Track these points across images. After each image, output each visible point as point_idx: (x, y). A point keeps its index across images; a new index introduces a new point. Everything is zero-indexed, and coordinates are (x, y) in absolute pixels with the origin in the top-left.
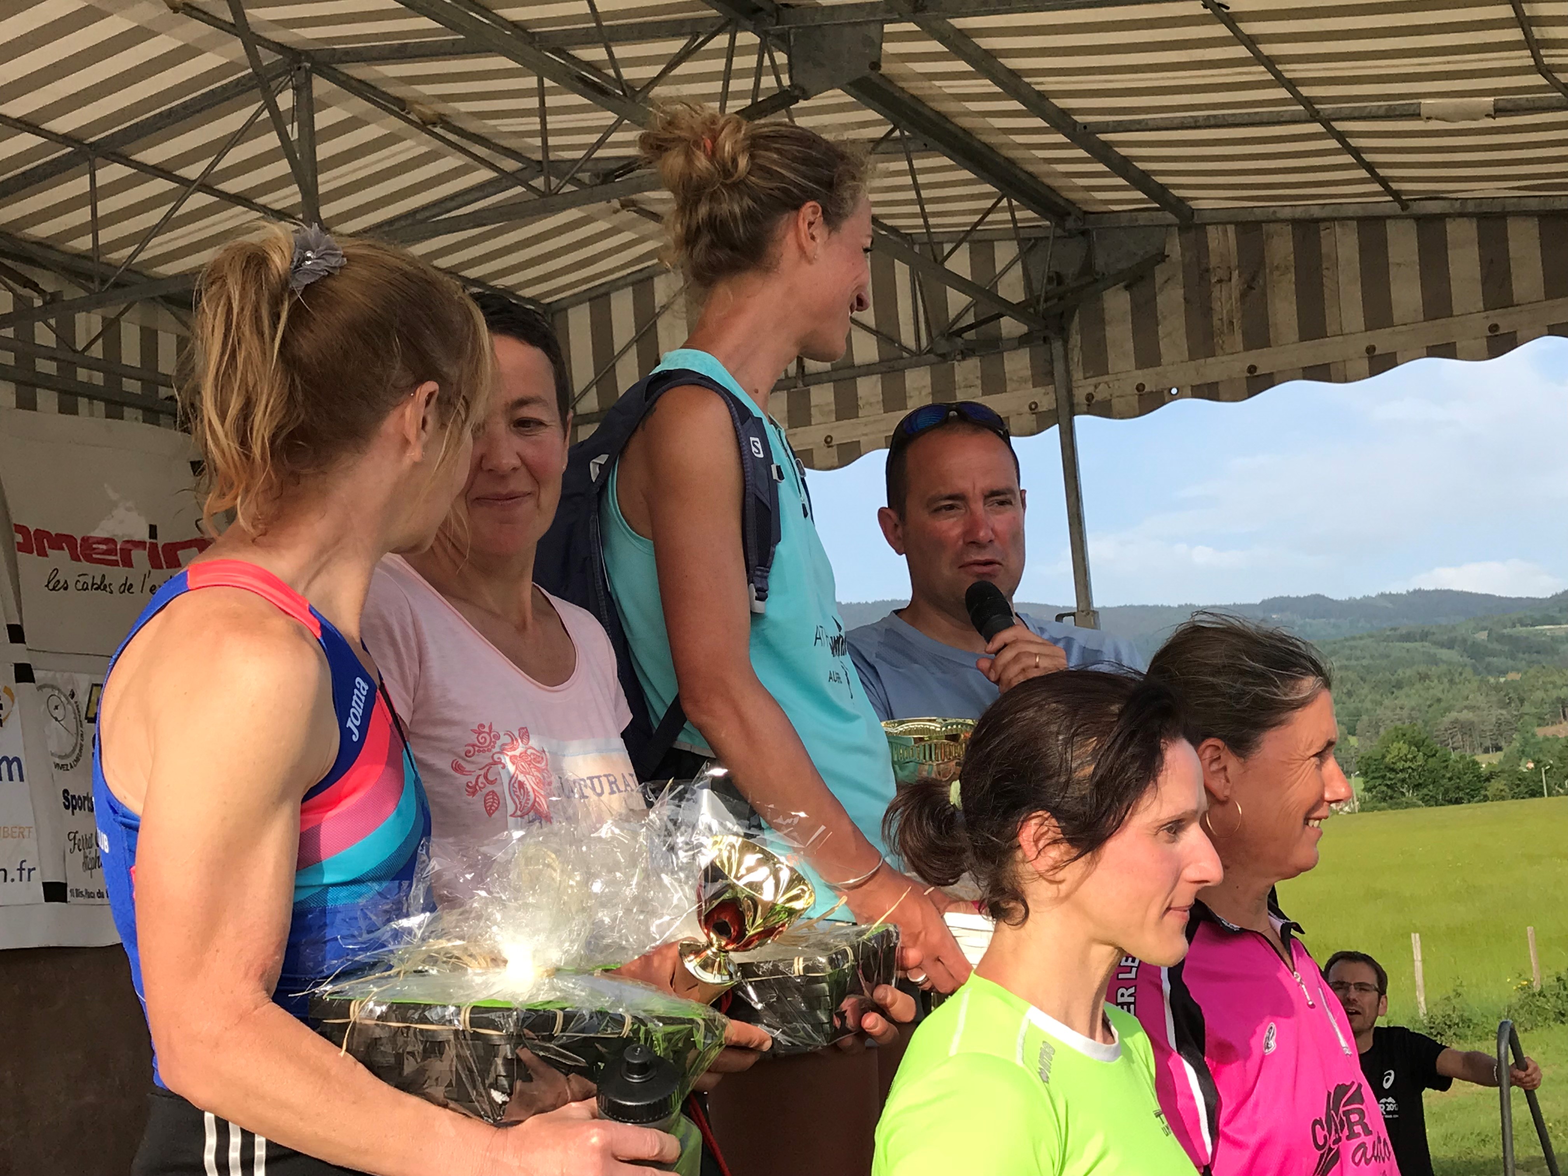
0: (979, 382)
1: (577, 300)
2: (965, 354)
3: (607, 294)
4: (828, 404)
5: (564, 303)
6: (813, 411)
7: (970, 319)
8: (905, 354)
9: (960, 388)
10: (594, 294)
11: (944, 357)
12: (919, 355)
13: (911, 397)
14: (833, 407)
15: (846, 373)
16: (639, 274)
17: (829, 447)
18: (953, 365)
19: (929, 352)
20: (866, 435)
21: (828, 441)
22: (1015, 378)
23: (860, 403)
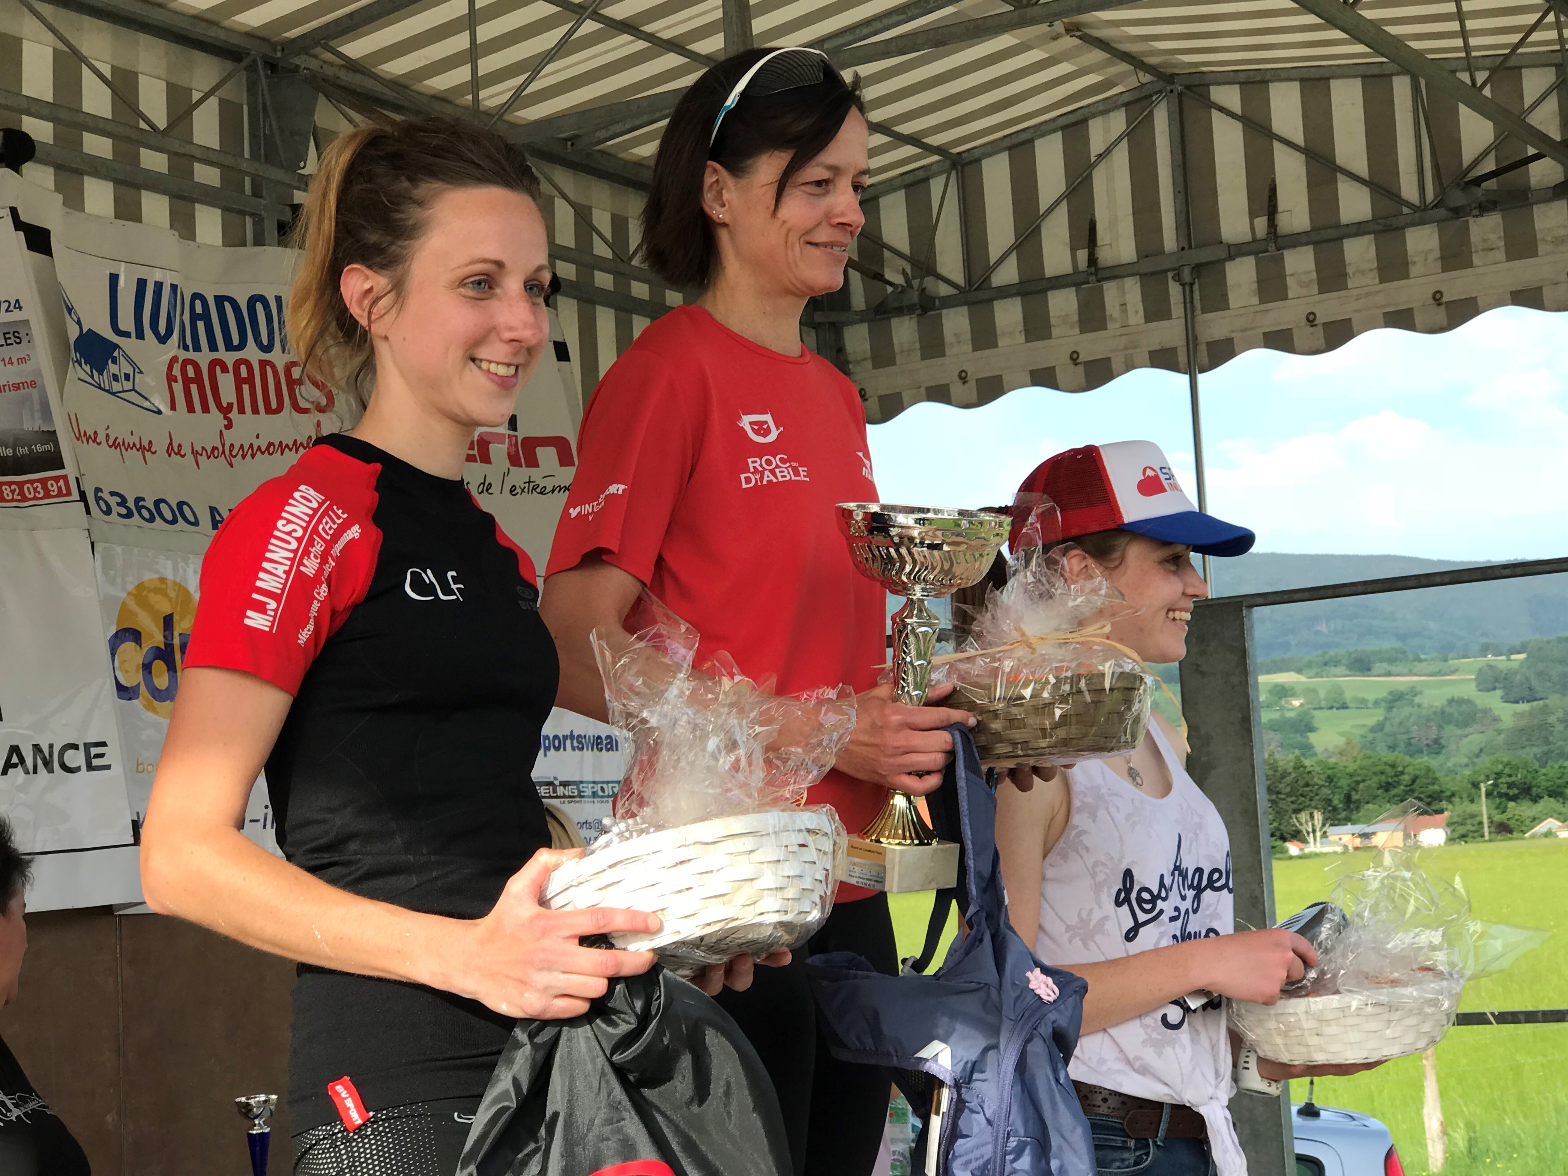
0: (1502, 243)
1: (993, 149)
2: (1484, 208)
3: (1031, 141)
4: (1308, 272)
5: (977, 153)
6: (1289, 280)
7: (1489, 165)
8: (1405, 210)
9: (1476, 252)
10: (1014, 141)
11: (1457, 212)
12: (1424, 210)
13: (1414, 263)
14: (1314, 276)
15: (1330, 233)
16: (1070, 116)
17: (1312, 326)
18: (1467, 221)
19: (1436, 206)
20: (1358, 311)
21: (1311, 319)
22: (1549, 239)
23: (1350, 270)
